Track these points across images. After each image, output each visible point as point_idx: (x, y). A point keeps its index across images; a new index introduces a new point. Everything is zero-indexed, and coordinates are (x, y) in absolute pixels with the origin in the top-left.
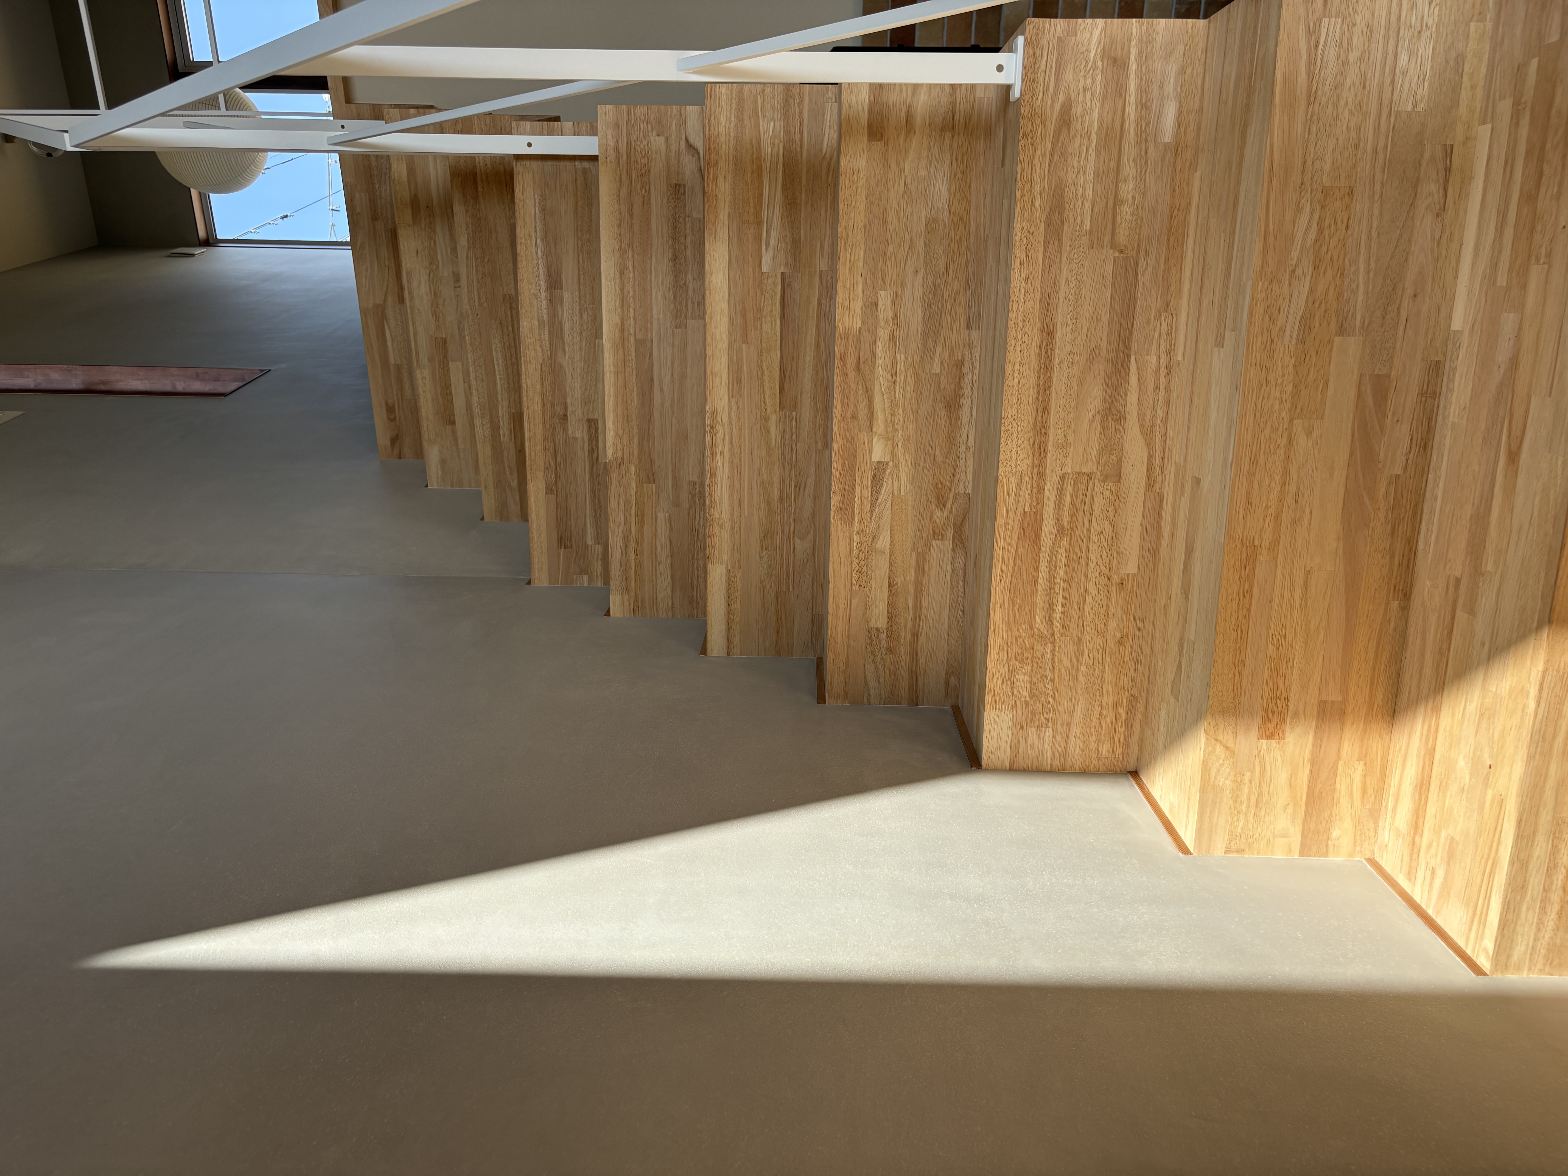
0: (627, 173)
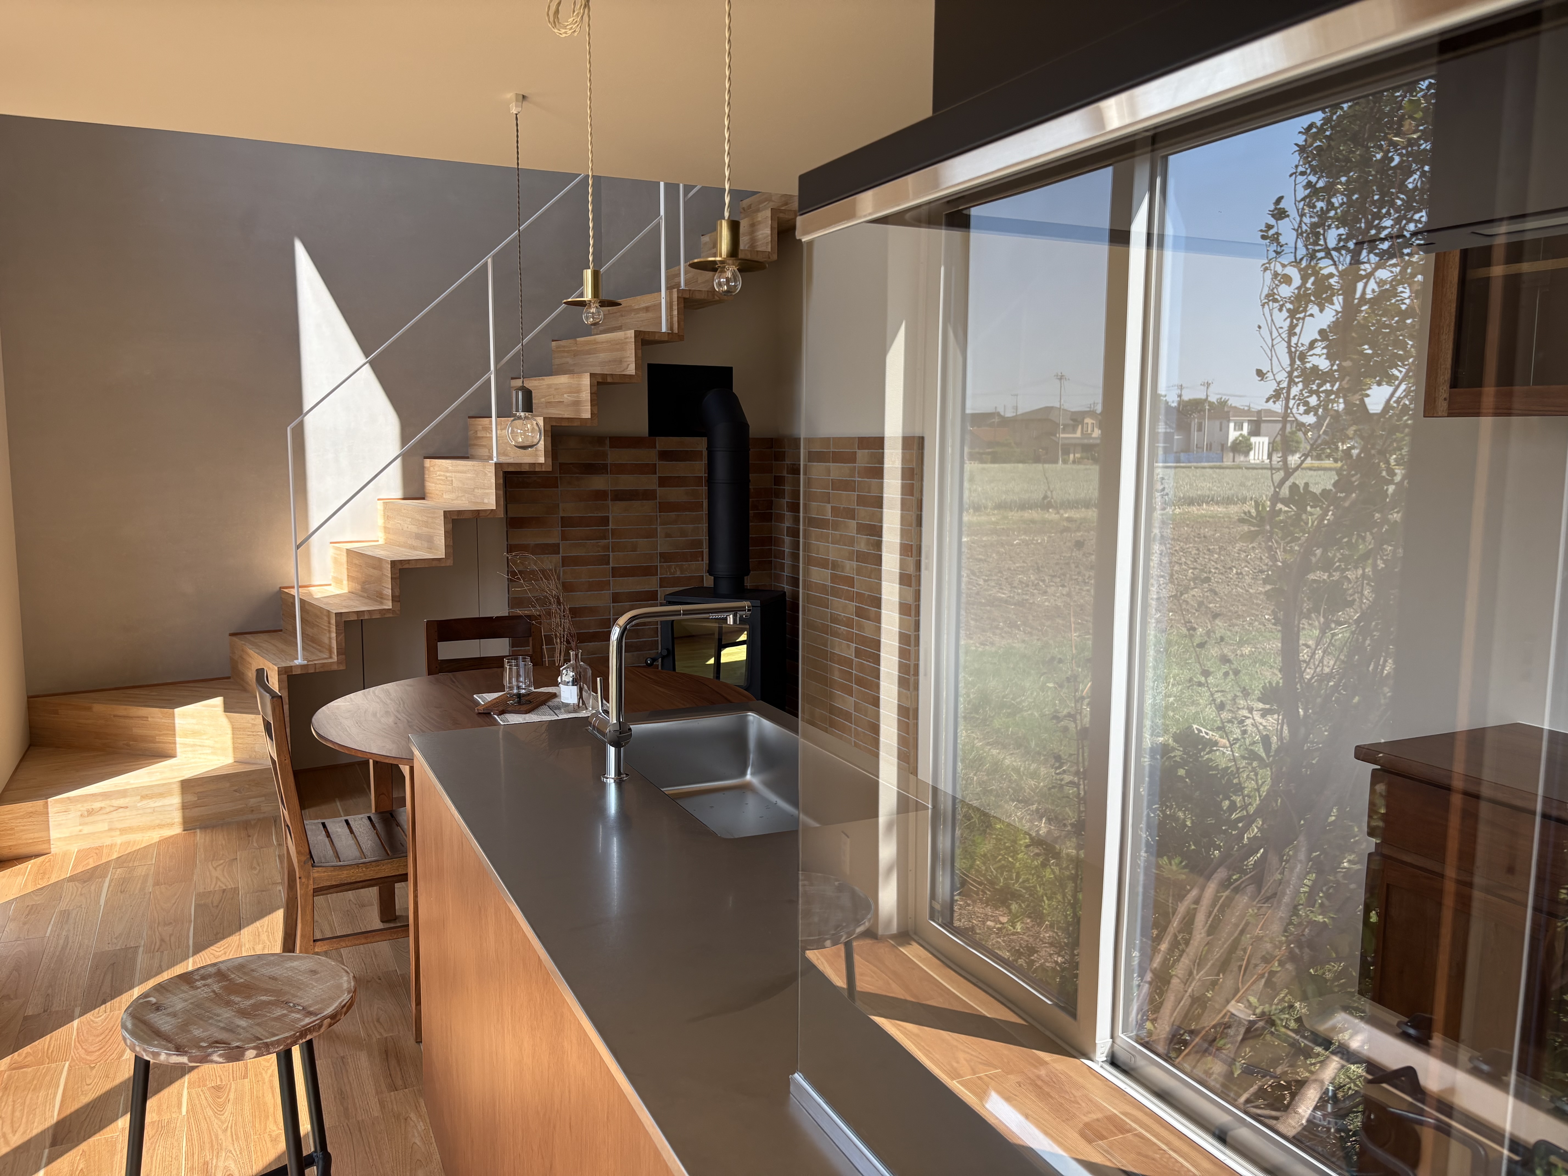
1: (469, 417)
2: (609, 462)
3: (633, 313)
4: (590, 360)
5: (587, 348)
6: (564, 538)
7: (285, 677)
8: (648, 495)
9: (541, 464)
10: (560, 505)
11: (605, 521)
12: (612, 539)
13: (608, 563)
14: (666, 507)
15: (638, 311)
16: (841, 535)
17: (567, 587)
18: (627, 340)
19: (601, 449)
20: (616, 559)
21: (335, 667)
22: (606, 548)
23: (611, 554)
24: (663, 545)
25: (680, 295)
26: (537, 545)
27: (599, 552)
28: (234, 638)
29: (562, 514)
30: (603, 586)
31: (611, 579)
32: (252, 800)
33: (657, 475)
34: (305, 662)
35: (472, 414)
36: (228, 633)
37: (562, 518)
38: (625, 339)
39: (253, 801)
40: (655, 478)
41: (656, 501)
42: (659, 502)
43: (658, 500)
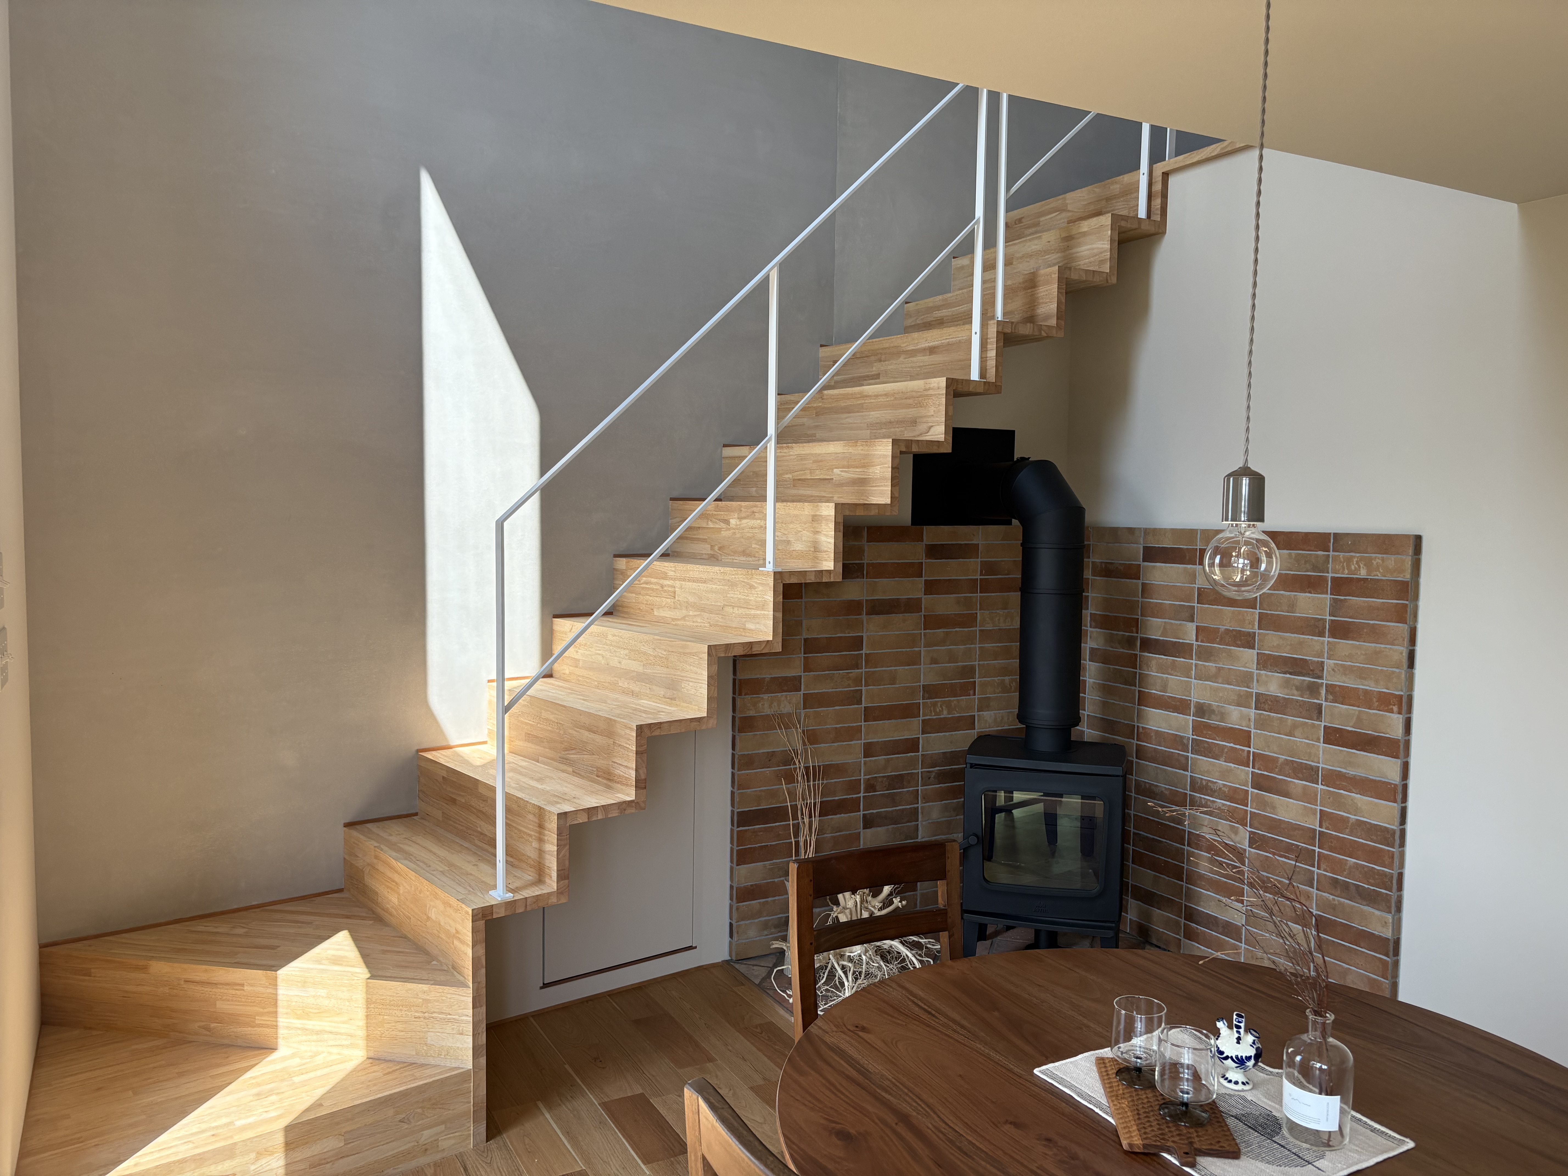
0: (921, 395)
1: (672, 499)
2: (865, 562)
3: (903, 357)
4: (849, 420)
5: (843, 404)
6: (807, 669)
7: (481, 924)
8: (912, 606)
9: (829, 572)
10: (804, 622)
11: (858, 643)
12: (866, 667)
13: (859, 702)
14: (932, 622)
15: (913, 353)
16: (1219, 669)
17: (811, 737)
18: (931, 392)
19: (856, 543)
20: (870, 695)
21: (553, 900)
22: (858, 681)
23: (863, 688)
24: (927, 675)
25: (1000, 330)
26: (774, 679)
27: (849, 686)
28: (354, 833)
29: (805, 635)
30: (853, 733)
31: (863, 723)
32: (425, 1132)
33: (923, 578)
34: (509, 896)
35: (675, 494)
36: (343, 822)
37: (806, 640)
38: (926, 390)
39: (427, 1133)
40: (920, 582)
41: (920, 613)
42: (924, 615)
43: (923, 613)
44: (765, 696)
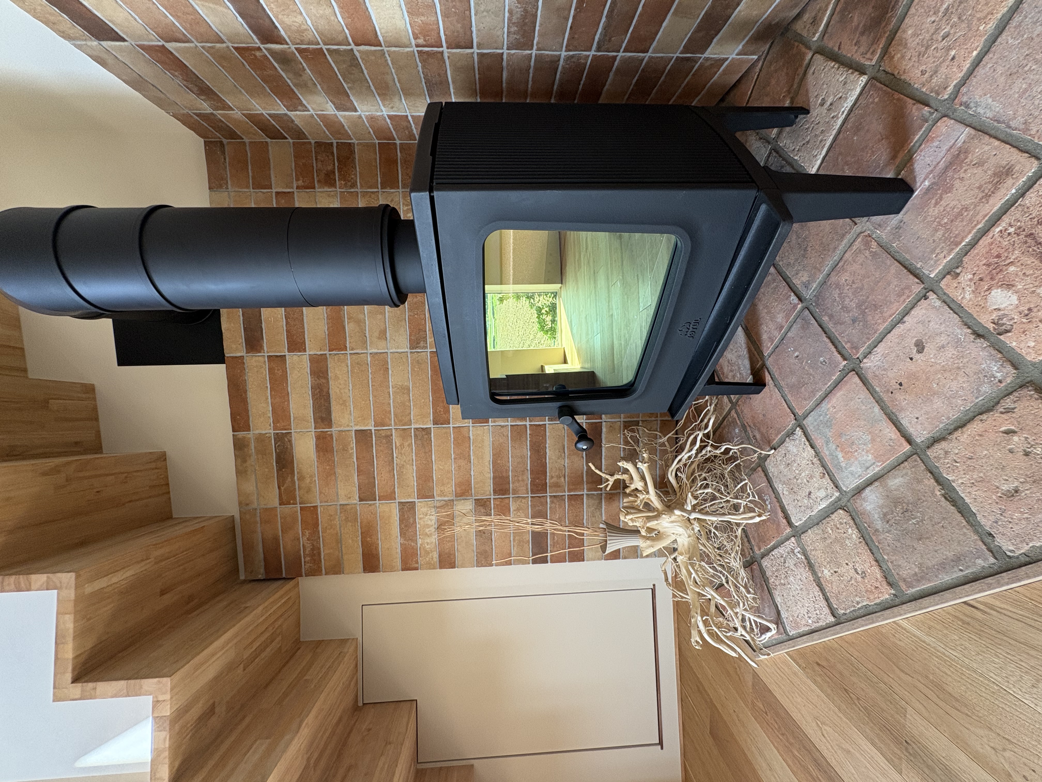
2: (272, 431)
6: (391, 496)
8: (319, 369)
10: (342, 502)
11: (363, 437)
12: (390, 425)
13: (427, 431)
22: (405, 433)
23: (413, 426)
24: (399, 345)
26: (402, 533)
27: (410, 445)
29: (356, 500)
31: (451, 425)
33: (287, 353)
40: (292, 359)
41: (328, 356)
42: (329, 351)
43: (327, 352)
44: (420, 542)
